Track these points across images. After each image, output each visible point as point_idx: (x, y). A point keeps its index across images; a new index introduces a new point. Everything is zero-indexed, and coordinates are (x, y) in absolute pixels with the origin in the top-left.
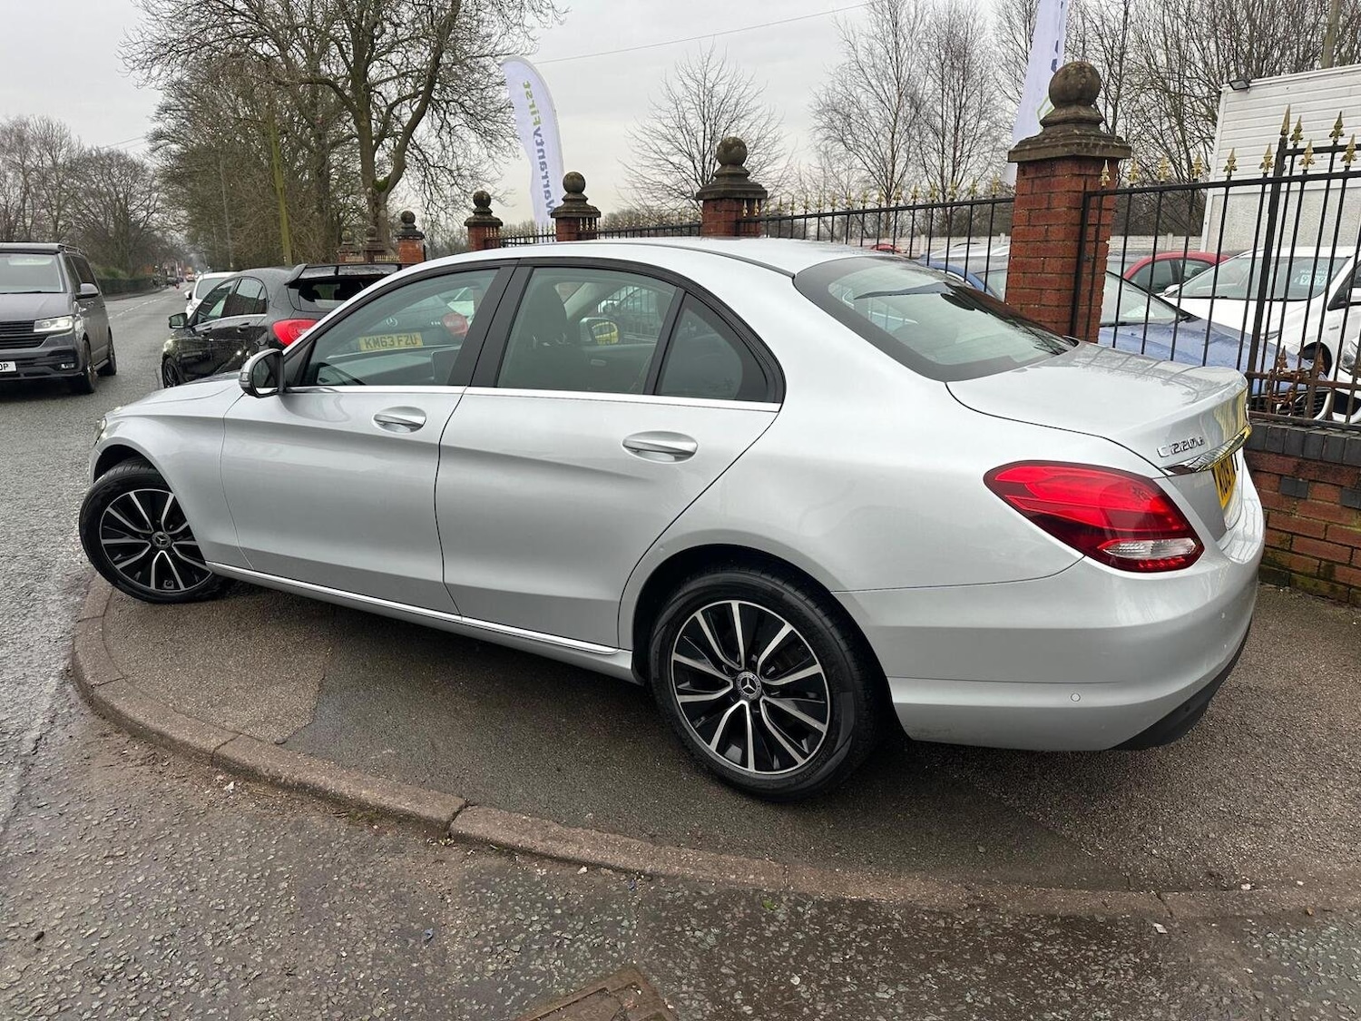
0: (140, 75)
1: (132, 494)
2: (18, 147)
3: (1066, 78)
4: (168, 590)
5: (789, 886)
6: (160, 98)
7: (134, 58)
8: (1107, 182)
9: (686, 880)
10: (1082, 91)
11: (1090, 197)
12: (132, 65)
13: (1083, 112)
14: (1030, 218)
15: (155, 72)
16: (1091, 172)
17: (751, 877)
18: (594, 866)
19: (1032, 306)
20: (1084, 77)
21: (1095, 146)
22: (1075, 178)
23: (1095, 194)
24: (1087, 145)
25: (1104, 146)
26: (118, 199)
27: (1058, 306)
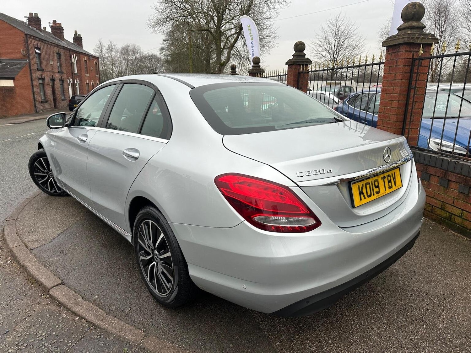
0: (152, 30)
1: (41, 159)
2: (126, 53)
3: (407, 9)
4: (53, 191)
5: (141, 343)
6: (164, 37)
7: (151, 24)
8: (422, 54)
9: (106, 332)
10: (414, 15)
11: (415, 61)
12: (150, 27)
13: (415, 24)
14: (389, 70)
15: (156, 29)
16: (416, 50)
17: (130, 336)
18: (81, 318)
19: (388, 108)
20: (415, 8)
21: (418, 38)
22: (407, 52)
23: (417, 59)
24: (413, 38)
25: (423, 38)
26: (153, 69)
27: (398, 108)
